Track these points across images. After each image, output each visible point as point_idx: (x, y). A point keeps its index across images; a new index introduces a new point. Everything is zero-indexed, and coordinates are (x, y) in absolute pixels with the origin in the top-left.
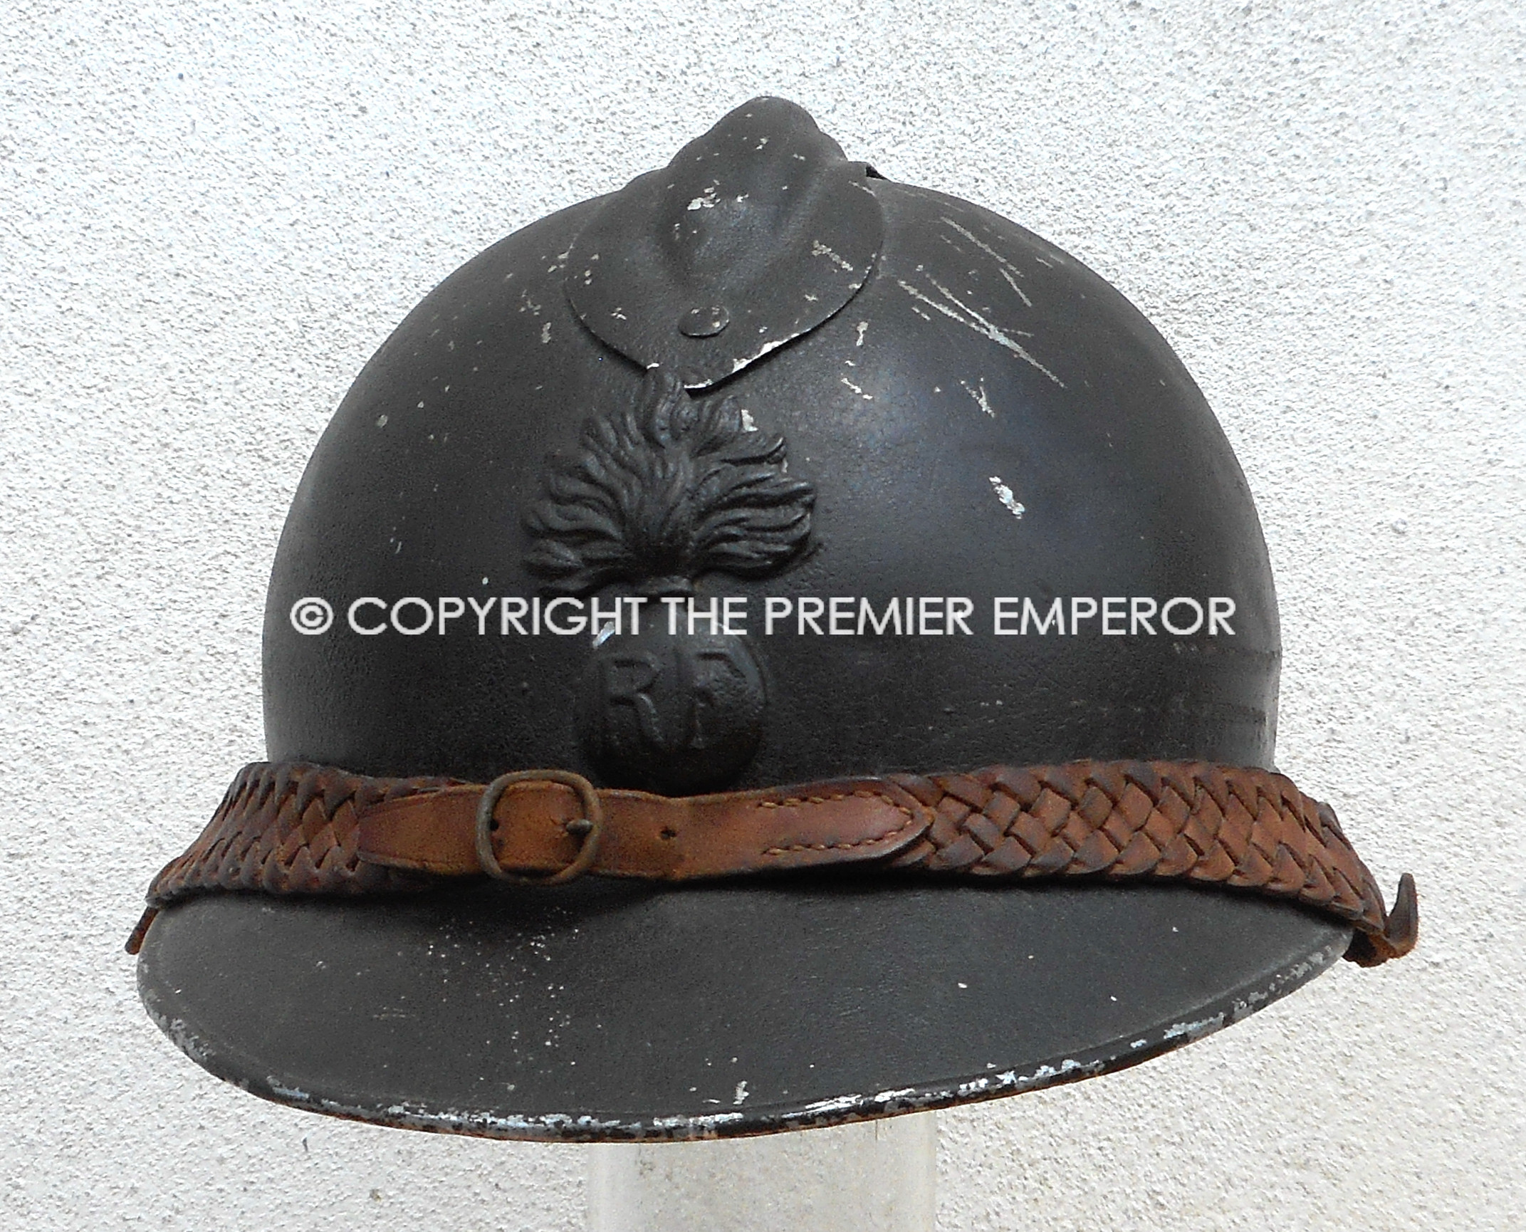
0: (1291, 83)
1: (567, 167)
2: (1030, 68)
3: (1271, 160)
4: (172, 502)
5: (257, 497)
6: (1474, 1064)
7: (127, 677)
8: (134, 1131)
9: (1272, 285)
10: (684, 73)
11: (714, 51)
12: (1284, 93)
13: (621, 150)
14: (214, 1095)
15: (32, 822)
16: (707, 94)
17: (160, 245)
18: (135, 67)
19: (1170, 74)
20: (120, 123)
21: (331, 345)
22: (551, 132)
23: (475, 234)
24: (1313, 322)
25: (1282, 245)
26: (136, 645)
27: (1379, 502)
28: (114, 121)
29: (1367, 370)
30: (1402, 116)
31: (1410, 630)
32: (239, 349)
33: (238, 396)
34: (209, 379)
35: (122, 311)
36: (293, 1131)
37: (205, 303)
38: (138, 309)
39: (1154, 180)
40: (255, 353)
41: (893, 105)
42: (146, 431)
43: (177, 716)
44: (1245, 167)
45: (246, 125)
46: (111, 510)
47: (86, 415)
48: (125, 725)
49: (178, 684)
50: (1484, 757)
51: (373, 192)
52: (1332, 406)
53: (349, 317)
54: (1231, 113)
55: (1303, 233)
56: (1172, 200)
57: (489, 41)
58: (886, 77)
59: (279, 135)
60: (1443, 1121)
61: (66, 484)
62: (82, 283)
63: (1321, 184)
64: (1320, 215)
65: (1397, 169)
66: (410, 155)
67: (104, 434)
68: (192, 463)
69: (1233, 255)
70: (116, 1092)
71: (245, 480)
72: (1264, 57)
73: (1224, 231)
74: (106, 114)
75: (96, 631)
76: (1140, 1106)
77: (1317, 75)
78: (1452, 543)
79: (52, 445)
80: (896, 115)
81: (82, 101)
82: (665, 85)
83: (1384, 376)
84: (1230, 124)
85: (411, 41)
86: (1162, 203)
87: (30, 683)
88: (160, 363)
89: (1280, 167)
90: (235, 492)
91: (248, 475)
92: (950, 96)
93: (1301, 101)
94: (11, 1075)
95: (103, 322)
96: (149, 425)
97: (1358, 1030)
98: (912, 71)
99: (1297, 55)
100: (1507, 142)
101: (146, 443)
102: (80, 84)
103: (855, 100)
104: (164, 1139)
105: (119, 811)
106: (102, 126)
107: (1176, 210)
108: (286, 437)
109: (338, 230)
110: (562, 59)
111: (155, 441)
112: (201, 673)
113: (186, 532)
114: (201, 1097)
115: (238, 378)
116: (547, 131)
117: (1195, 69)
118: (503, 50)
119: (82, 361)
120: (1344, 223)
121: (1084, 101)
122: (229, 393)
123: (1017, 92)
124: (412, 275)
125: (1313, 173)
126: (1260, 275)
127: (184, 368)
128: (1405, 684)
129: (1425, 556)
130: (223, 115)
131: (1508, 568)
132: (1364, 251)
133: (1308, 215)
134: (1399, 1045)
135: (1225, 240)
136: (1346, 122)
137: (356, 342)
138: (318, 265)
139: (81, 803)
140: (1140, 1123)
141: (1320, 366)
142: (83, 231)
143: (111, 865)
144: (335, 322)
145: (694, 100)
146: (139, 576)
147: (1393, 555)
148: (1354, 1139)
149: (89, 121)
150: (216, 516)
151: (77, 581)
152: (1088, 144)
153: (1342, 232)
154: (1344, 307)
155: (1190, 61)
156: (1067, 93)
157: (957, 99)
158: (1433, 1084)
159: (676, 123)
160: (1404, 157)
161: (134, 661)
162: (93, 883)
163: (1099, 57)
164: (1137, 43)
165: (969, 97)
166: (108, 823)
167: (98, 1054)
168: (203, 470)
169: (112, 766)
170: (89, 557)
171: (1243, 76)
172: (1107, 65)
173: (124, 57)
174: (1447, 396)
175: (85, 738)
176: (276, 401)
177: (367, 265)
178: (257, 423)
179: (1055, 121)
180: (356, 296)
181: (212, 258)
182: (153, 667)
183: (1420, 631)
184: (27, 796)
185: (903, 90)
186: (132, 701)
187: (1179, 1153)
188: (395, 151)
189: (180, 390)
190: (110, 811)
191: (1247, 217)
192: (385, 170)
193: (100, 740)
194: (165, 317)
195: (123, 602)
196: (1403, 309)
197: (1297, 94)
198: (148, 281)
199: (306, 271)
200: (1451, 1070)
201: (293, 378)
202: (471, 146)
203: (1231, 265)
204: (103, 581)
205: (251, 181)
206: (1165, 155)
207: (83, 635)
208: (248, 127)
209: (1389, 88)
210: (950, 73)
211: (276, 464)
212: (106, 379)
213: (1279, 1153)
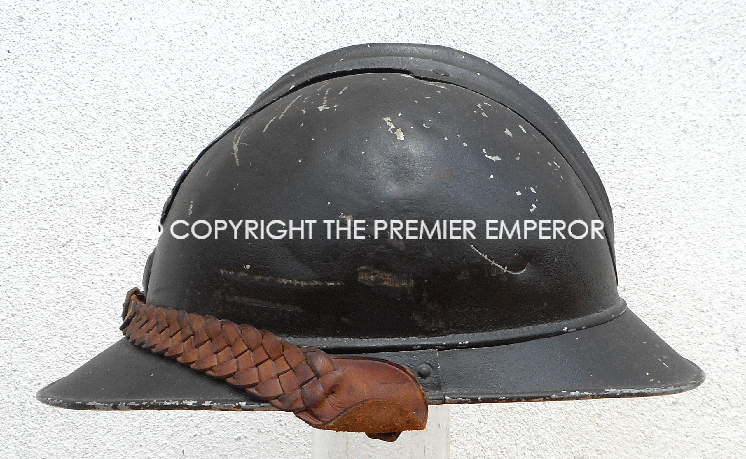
0: (581, 26)
1: (290, 58)
2: (476, 20)
3: (573, 58)
4: (128, 193)
5: (163, 191)
6: (649, 418)
7: (109, 264)
8: (113, 447)
9: (573, 108)
10: (337, 20)
11: (349, 11)
12: (578, 31)
13: (312, 51)
14: (146, 433)
15: (71, 323)
16: (347, 29)
17: (122, 88)
18: (112, 14)
19: (533, 23)
20: (105, 38)
21: (193, 130)
22: (283, 43)
23: (252, 85)
24: (589, 123)
25: (578, 92)
26: (113, 251)
27: (614, 195)
28: (103, 36)
29: (610, 142)
30: (626, 40)
31: (626, 246)
32: (155, 131)
33: (155, 150)
34: (143, 143)
35: (107, 115)
36: (178, 447)
37: (141, 112)
38: (113, 114)
39: (526, 66)
40: (162, 133)
41: (422, 34)
42: (117, 164)
43: (130, 280)
44: (563, 60)
45: (158, 39)
46: (103, 196)
47: (92, 157)
48: (109, 283)
49: (130, 267)
50: (654, 297)
51: (210, 67)
52: (596, 157)
53: (201, 118)
54: (557, 38)
55: (586, 87)
56: (534, 73)
57: (258, 5)
58: (419, 22)
59: (171, 43)
60: (636, 440)
61: (84, 186)
62: (90, 104)
63: (593, 67)
64: (592, 80)
65: (623, 62)
66: (225, 52)
67: (100, 165)
68: (136, 177)
69: (558, 96)
70: (106, 432)
71: (158, 184)
72: (570, 16)
73: (554, 86)
74: (100, 34)
75: (97, 245)
76: (518, 435)
77: (592, 23)
78: (643, 212)
79: (78, 169)
80: (423, 38)
81: (90, 28)
82: (329, 24)
83: (617, 145)
84: (558, 43)
85: (226, 5)
86: (529, 75)
87: (70, 267)
88: (123, 136)
89: (577, 61)
90: (153, 189)
91: (159, 182)
92: (445, 31)
93: (585, 34)
94: (63, 425)
95: (99, 119)
96: (118, 162)
97: (604, 405)
98: (429, 20)
99: (584, 15)
100: (666, 51)
101: (117, 169)
102: (89, 21)
103: (406, 32)
104: (126, 451)
105: (107, 319)
106: (98, 39)
107: (535, 78)
108: (175, 167)
109: (196, 83)
110: (287, 13)
111: (121, 168)
112: (140, 263)
113: (134, 206)
114: (140, 433)
115: (155, 143)
116: (282, 43)
117: (543, 21)
118: (263, 9)
119: (91, 135)
120: (602, 83)
121: (499, 33)
122: (151, 148)
123: (471, 29)
124: (226, 101)
125: (590, 63)
126: (568, 104)
127: (133, 138)
128: (624, 267)
129: (632, 217)
130: (148, 35)
131: (665, 222)
132: (609, 95)
133: (588, 80)
134: (619, 411)
135: (555, 90)
136: (603, 42)
137: (203, 128)
138: (187, 97)
139: (91, 315)
140: (518, 442)
141: (592, 140)
142: (91, 82)
143: (103, 340)
144: (194, 120)
145: (341, 31)
146: (115, 223)
147: (620, 216)
148: (601, 447)
149: (93, 36)
150: (146, 199)
151: (89, 225)
152: (500, 50)
153: (601, 87)
154: (601, 117)
155: (541, 17)
156: (492, 30)
157: (447, 32)
158: (633, 426)
159: (334, 40)
160: (626, 56)
161: (112, 258)
162: (96, 347)
163: (505, 15)
164: (520, 10)
165: (452, 31)
166: (102, 324)
167: (99, 417)
168: (141, 180)
169: (104, 301)
170: (94, 215)
171: (562, 23)
172: (508, 18)
173: (107, 10)
174: (642, 153)
175: (93, 289)
176: (171, 152)
177: (208, 97)
178: (163, 161)
179: (487, 41)
180: (203, 110)
181: (144, 93)
182: (120, 260)
183: (630, 247)
184: (68, 312)
185: (426, 28)
186: (112, 274)
187: (533, 453)
188: (219, 50)
189: (131, 147)
190: (103, 319)
191: (563, 81)
192: (215, 58)
193: (99, 290)
194: (124, 117)
195: (108, 234)
196: (625, 118)
197: (584, 31)
198: (118, 103)
199: (183, 99)
200: (640, 420)
201: (177, 143)
202: (250, 49)
203: (557, 100)
204: (100, 225)
205: (160, 62)
206: (531, 55)
207: (91, 247)
208: (159, 40)
209: (620, 29)
210: (445, 21)
211: (171, 178)
212: (101, 143)
213: (572, 453)
